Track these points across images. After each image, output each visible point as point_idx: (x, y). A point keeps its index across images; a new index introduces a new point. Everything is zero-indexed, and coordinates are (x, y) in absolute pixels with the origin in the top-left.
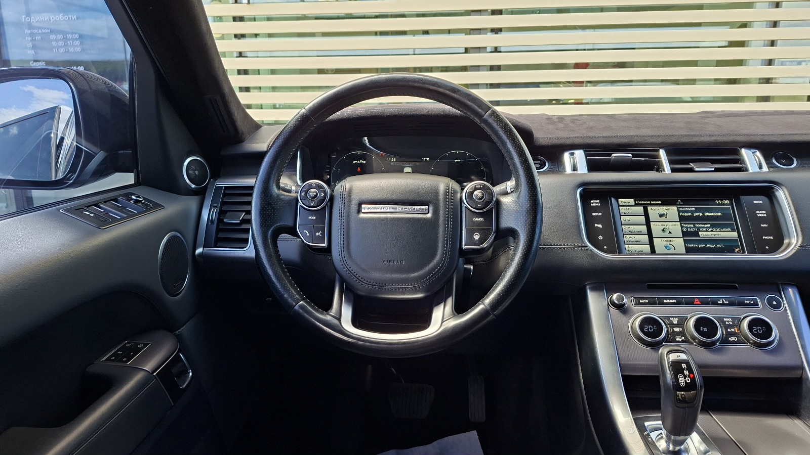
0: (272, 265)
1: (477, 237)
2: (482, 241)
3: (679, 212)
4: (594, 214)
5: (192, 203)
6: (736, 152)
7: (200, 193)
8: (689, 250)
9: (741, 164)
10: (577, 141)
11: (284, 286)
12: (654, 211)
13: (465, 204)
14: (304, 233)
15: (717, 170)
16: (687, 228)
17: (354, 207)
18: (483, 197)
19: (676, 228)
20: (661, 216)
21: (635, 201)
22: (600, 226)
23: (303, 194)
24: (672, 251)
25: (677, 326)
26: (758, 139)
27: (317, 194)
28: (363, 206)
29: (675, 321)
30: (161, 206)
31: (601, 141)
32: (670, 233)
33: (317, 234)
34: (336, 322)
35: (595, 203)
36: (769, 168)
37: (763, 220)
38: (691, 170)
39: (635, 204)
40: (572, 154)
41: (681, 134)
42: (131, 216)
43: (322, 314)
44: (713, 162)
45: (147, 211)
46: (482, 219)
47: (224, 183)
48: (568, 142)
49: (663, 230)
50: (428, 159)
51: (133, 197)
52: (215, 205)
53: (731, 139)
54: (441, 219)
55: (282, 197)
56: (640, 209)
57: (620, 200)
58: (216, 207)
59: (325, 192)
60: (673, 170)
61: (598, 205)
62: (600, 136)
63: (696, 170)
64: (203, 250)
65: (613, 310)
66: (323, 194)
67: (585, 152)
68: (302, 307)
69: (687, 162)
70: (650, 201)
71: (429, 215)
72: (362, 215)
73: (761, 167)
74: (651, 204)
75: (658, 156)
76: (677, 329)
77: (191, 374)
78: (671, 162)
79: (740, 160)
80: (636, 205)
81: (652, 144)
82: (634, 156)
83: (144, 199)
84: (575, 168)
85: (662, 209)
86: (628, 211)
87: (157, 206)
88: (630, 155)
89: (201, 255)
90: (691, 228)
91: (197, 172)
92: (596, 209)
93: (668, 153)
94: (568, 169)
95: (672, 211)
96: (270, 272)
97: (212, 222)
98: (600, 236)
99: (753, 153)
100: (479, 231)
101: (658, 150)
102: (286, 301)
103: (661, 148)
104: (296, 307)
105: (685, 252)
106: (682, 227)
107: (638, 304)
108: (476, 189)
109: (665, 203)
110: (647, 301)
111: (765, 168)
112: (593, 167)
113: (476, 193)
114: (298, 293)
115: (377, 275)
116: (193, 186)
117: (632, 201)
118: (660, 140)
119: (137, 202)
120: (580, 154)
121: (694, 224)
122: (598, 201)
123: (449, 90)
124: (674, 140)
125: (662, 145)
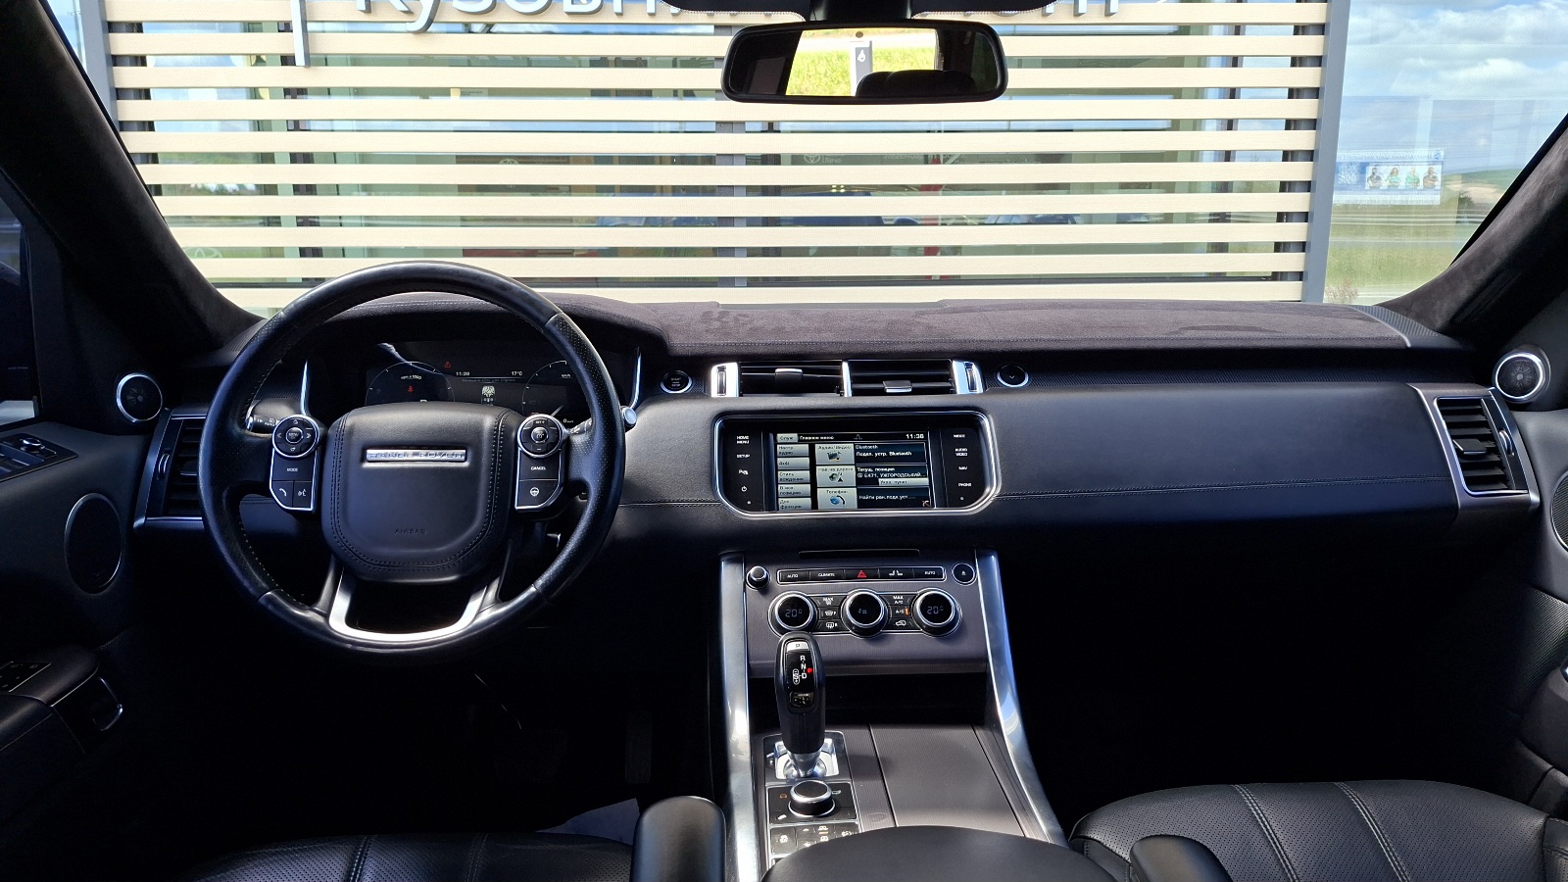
0: (226, 541)
1: (535, 492)
2: (542, 498)
3: (856, 451)
4: (739, 456)
5: (129, 446)
6: (948, 366)
7: (146, 432)
8: (862, 505)
9: (951, 382)
10: (727, 351)
11: (243, 570)
12: (822, 450)
13: (521, 448)
14: (278, 494)
15: (916, 392)
16: (863, 473)
17: (355, 453)
18: (544, 437)
19: (849, 473)
20: (832, 456)
21: (799, 436)
22: (747, 473)
23: (279, 435)
24: (840, 505)
25: (829, 608)
26: (972, 347)
27: (300, 436)
28: (369, 451)
29: (828, 602)
30: (72, 453)
31: (761, 350)
32: (840, 480)
33: (300, 493)
34: (320, 619)
35: (743, 440)
36: (985, 387)
37: (962, 461)
38: (882, 392)
39: (799, 440)
40: (722, 369)
41: (873, 339)
42: (18, 471)
43: (301, 609)
44: (913, 379)
45: (46, 462)
46: (543, 468)
47: (182, 416)
48: (716, 351)
49: (831, 477)
50: (520, 373)
51: (25, 442)
52: (166, 449)
53: (936, 347)
54: (484, 469)
55: (249, 439)
56: (806, 447)
57: (779, 435)
58: (169, 452)
59: (313, 433)
60: (856, 393)
61: (746, 442)
62: (764, 341)
63: (888, 391)
64: (146, 520)
65: (750, 589)
66: (309, 436)
67: (740, 366)
68: (270, 600)
69: (879, 380)
70: (819, 436)
71: (466, 464)
72: (367, 465)
73: (972, 387)
74: (820, 440)
75: (839, 372)
76: (829, 613)
77: (121, 710)
78: (854, 380)
79: (949, 378)
80: (800, 442)
81: (831, 354)
82: (805, 371)
83: (43, 442)
84: (722, 389)
85: (834, 448)
86: (789, 450)
87: (65, 454)
88: (800, 371)
89: (141, 527)
90: (868, 473)
91: (140, 398)
92: (743, 449)
93: (853, 367)
94: (714, 392)
95: (847, 450)
96: (223, 549)
97: (162, 474)
98: (743, 488)
99: (968, 366)
100: (537, 484)
101: (840, 364)
102: (246, 590)
103: (845, 360)
104: (262, 600)
105: (856, 507)
106: (857, 472)
107: (785, 579)
108: (535, 425)
109: (839, 439)
110: (796, 576)
111: (979, 389)
112: (747, 387)
113: (537, 430)
114: (264, 579)
115: (385, 551)
116: (135, 420)
117: (795, 436)
118: (842, 349)
119: (30, 448)
120: (732, 369)
121: (873, 468)
122: (747, 437)
124: (860, 349)
125: (846, 357)
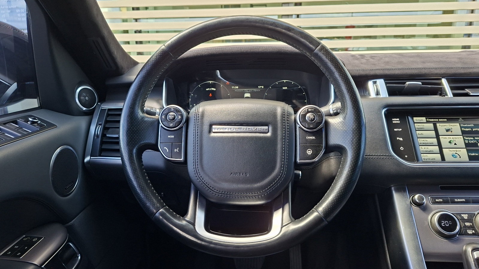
0: (137, 178)
1: (309, 152)
2: (314, 156)
3: (461, 127)
4: (395, 130)
5: (82, 121)
7: (90, 114)
8: (471, 158)
10: (378, 72)
11: (146, 196)
12: (442, 127)
13: (299, 125)
14: (164, 149)
16: (468, 140)
17: (206, 128)
18: (314, 119)
19: (460, 141)
20: (447, 130)
21: (426, 119)
22: (401, 139)
23: (163, 117)
24: (458, 159)
25: (467, 221)
27: (175, 117)
28: (214, 127)
29: (465, 217)
30: (54, 125)
31: (397, 72)
32: (455, 144)
33: (175, 150)
34: (191, 226)
35: (396, 121)
38: (467, 95)
39: (427, 121)
40: (375, 83)
41: (458, 68)
42: (25, 135)
43: (179, 220)
45: (41, 130)
46: (314, 138)
47: (107, 106)
48: (372, 73)
49: (450, 142)
50: (263, 87)
51: (30, 119)
52: (100, 123)
54: (279, 137)
55: (146, 119)
56: (431, 126)
57: (415, 118)
58: (101, 124)
59: (182, 116)
60: (455, 95)
61: (398, 122)
62: (396, 69)
63: (472, 94)
64: (90, 158)
65: (415, 208)
66: (180, 117)
67: (385, 80)
68: (162, 214)
69: (463, 88)
70: (438, 119)
71: (269, 134)
72: (212, 135)
74: (439, 121)
75: (441, 84)
76: (467, 224)
77: (79, 257)
78: (452, 88)
80: (428, 122)
81: (437, 74)
82: (423, 84)
83: (39, 119)
84: (378, 93)
85: (448, 126)
86: (422, 127)
87: (51, 126)
88: (421, 83)
89: (89, 162)
90: (471, 140)
91: (87, 98)
92: (396, 125)
93: (449, 81)
94: (373, 94)
95: (456, 127)
96: (135, 183)
97: (98, 136)
98: (402, 147)
100: (311, 147)
101: (440, 79)
102: (148, 209)
103: (443, 77)
104: (157, 214)
105: (468, 160)
106: (464, 140)
107: (435, 203)
108: (308, 112)
109: (449, 120)
110: (441, 200)
112: (392, 92)
113: (308, 115)
114: (159, 201)
115: (226, 186)
116: (84, 109)
117: (424, 119)
118: (442, 71)
119: (33, 123)
120: (381, 83)
121: (474, 137)
122: (398, 119)
123: (285, 29)
124: (453, 71)
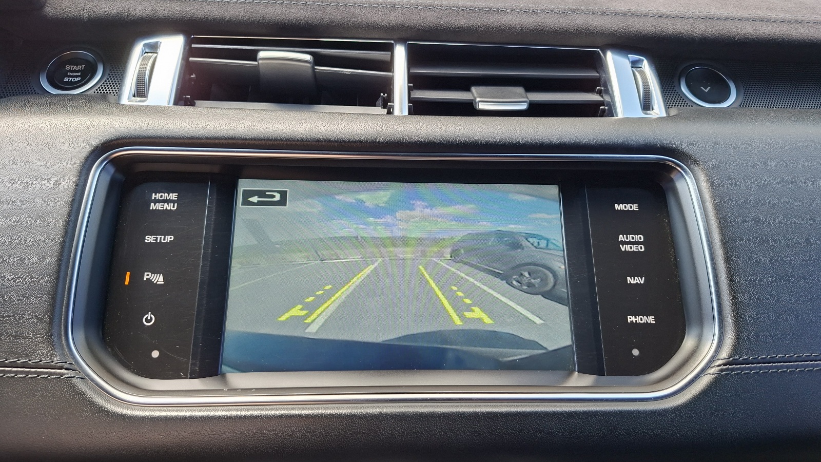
4: (149, 239)
6: (595, 62)
9: (600, 93)
15: (535, 110)
22: (159, 279)
26: (647, 26)
31: (232, 12)
35: (163, 202)
36: (667, 107)
37: (634, 263)
38: (468, 110)
44: (531, 85)
53: (578, 21)
60: (418, 108)
61: (169, 207)
63: (481, 107)
67: (189, 42)
69: (464, 84)
73: (646, 105)
75: (388, 66)
78: (415, 82)
79: (598, 84)
81: (373, 27)
82: (319, 60)
84: (141, 90)
88: (308, 57)
92: (161, 222)
93: (414, 58)
94: (126, 98)
98: (149, 315)
99: (634, 64)
101: (389, 48)
103: (402, 40)
111: (659, 109)
118: (393, 18)
120: (171, 48)
122: (173, 196)
124: (430, 19)
125: (403, 34)
